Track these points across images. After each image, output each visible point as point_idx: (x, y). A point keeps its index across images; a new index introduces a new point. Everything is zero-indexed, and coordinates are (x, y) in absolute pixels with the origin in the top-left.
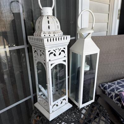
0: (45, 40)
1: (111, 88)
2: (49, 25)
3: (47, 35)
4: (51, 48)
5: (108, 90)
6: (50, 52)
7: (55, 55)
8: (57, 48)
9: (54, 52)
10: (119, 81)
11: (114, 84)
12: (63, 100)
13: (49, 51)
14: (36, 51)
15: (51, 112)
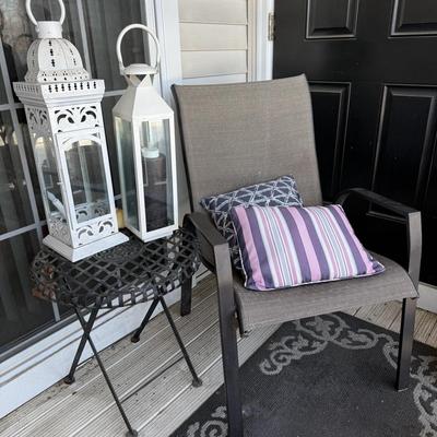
0: (45, 88)
1: (223, 204)
2: (53, 57)
3: (50, 79)
4: (62, 104)
5: (217, 209)
6: (59, 114)
7: (71, 120)
8: (75, 107)
9: (69, 115)
10: (243, 189)
11: (231, 196)
12: (105, 224)
13: (56, 112)
14: (32, 115)
15: (75, 245)
